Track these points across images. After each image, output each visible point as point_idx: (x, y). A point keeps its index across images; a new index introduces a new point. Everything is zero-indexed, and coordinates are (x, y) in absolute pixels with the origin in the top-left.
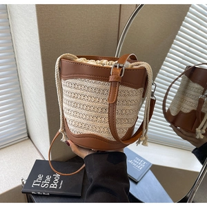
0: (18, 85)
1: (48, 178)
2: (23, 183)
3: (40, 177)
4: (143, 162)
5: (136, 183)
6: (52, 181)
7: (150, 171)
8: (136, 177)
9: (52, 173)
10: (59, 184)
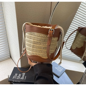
0: (6, 34)
1: (20, 75)
2: (9, 77)
3: (16, 74)
4: (61, 68)
5: (58, 77)
6: (21, 76)
7: (65, 72)
8: (58, 75)
9: (21, 73)
10: (24, 78)
